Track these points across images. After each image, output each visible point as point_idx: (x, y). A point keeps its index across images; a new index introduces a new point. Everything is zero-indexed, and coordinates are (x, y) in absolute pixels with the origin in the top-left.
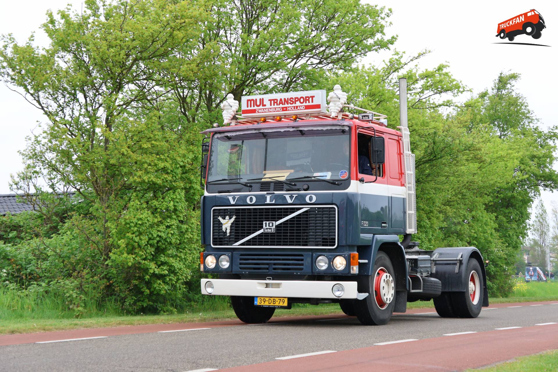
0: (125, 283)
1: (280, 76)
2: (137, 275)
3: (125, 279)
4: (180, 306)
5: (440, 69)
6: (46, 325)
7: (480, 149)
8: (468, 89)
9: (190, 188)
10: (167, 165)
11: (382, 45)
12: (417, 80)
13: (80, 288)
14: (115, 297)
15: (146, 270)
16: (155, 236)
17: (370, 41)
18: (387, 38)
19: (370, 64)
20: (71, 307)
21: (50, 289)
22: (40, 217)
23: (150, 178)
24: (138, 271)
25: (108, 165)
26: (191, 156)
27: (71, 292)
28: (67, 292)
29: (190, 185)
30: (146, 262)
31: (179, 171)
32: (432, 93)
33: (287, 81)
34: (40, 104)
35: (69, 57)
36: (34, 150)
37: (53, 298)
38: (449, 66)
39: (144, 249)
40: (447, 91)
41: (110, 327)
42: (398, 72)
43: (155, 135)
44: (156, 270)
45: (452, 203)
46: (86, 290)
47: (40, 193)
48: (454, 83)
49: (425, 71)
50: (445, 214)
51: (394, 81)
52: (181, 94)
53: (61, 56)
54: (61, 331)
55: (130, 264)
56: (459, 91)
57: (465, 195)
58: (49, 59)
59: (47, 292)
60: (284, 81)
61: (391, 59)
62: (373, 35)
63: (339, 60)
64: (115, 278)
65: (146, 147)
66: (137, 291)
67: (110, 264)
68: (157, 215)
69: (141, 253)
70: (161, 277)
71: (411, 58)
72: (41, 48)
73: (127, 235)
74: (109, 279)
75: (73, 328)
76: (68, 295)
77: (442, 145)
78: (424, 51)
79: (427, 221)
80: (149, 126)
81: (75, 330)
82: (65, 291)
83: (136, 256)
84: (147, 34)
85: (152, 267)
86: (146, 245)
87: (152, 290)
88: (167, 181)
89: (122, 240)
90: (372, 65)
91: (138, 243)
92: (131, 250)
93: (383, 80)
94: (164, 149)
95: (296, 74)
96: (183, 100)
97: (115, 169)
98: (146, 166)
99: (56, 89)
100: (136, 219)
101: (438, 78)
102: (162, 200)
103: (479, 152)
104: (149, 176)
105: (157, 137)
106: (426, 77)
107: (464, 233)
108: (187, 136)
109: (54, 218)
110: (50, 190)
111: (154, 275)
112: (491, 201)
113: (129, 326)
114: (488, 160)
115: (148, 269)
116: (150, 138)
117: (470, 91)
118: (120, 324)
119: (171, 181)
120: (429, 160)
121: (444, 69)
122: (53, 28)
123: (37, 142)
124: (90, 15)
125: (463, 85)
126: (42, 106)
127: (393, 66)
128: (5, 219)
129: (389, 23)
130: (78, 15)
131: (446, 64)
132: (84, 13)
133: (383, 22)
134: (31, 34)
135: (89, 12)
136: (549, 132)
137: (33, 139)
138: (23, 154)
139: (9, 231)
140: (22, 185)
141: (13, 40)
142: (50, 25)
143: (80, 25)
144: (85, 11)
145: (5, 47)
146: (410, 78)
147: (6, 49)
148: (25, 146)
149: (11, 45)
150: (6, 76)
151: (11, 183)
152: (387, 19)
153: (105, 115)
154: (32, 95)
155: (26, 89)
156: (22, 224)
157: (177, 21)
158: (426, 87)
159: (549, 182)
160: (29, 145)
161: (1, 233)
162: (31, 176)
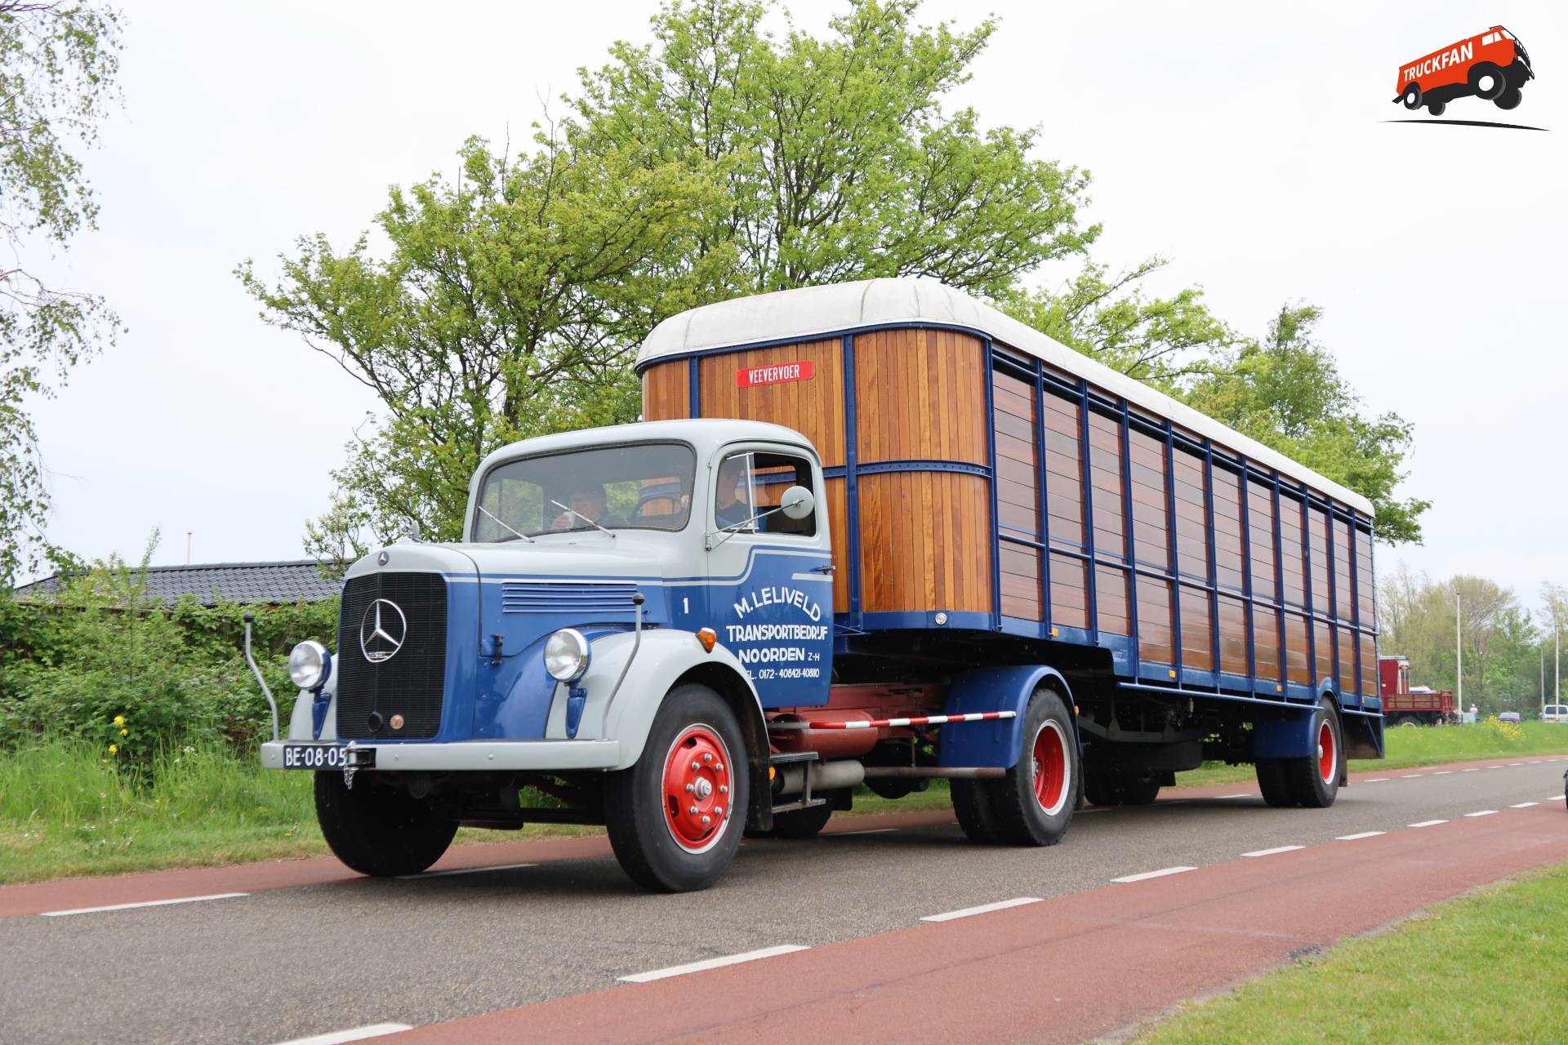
5: (1184, 298)
8: (1241, 339)
11: (1071, 244)
12: (1136, 322)
17: (1046, 239)
19: (1039, 287)
32: (1167, 347)
34: (374, 378)
35: (431, 278)
36: (362, 470)
38: (1201, 293)
40: (1197, 342)
41: (531, 839)
42: (1097, 303)
48: (1213, 326)
49: (1153, 302)
51: (1088, 322)
53: (413, 277)
56: (1223, 344)
58: (391, 284)
61: (1079, 279)
62: (1050, 226)
63: (981, 277)
71: (1125, 275)
72: (377, 261)
78: (1153, 262)
80: (597, 417)
81: (462, 845)
84: (591, 230)
90: (1043, 290)
93: (1068, 321)
99: (403, 344)
101: (1180, 317)
106: (1156, 314)
121: (1193, 299)
122: (400, 221)
123: (368, 454)
124: (475, 192)
125: (1233, 330)
126: (378, 382)
127: (1086, 293)
128: (296, 611)
129: (1083, 201)
130: (452, 194)
131: (1196, 289)
132: (463, 189)
133: (1072, 200)
134: (361, 236)
135: (474, 185)
136: (1381, 425)
137: (361, 449)
138: (340, 479)
139: (303, 635)
140: (330, 542)
141: (324, 245)
142: (395, 216)
143: (456, 215)
144: (466, 185)
145: (306, 261)
146: (1122, 315)
147: (307, 266)
148: (344, 461)
149: (317, 257)
150: (307, 319)
151: (308, 538)
152: (1080, 192)
153: (503, 397)
154: (357, 357)
155: (347, 346)
156: (328, 621)
157: (656, 203)
158: (1156, 335)
159: (1387, 527)
160: (352, 459)
161: (290, 640)
162: (347, 525)
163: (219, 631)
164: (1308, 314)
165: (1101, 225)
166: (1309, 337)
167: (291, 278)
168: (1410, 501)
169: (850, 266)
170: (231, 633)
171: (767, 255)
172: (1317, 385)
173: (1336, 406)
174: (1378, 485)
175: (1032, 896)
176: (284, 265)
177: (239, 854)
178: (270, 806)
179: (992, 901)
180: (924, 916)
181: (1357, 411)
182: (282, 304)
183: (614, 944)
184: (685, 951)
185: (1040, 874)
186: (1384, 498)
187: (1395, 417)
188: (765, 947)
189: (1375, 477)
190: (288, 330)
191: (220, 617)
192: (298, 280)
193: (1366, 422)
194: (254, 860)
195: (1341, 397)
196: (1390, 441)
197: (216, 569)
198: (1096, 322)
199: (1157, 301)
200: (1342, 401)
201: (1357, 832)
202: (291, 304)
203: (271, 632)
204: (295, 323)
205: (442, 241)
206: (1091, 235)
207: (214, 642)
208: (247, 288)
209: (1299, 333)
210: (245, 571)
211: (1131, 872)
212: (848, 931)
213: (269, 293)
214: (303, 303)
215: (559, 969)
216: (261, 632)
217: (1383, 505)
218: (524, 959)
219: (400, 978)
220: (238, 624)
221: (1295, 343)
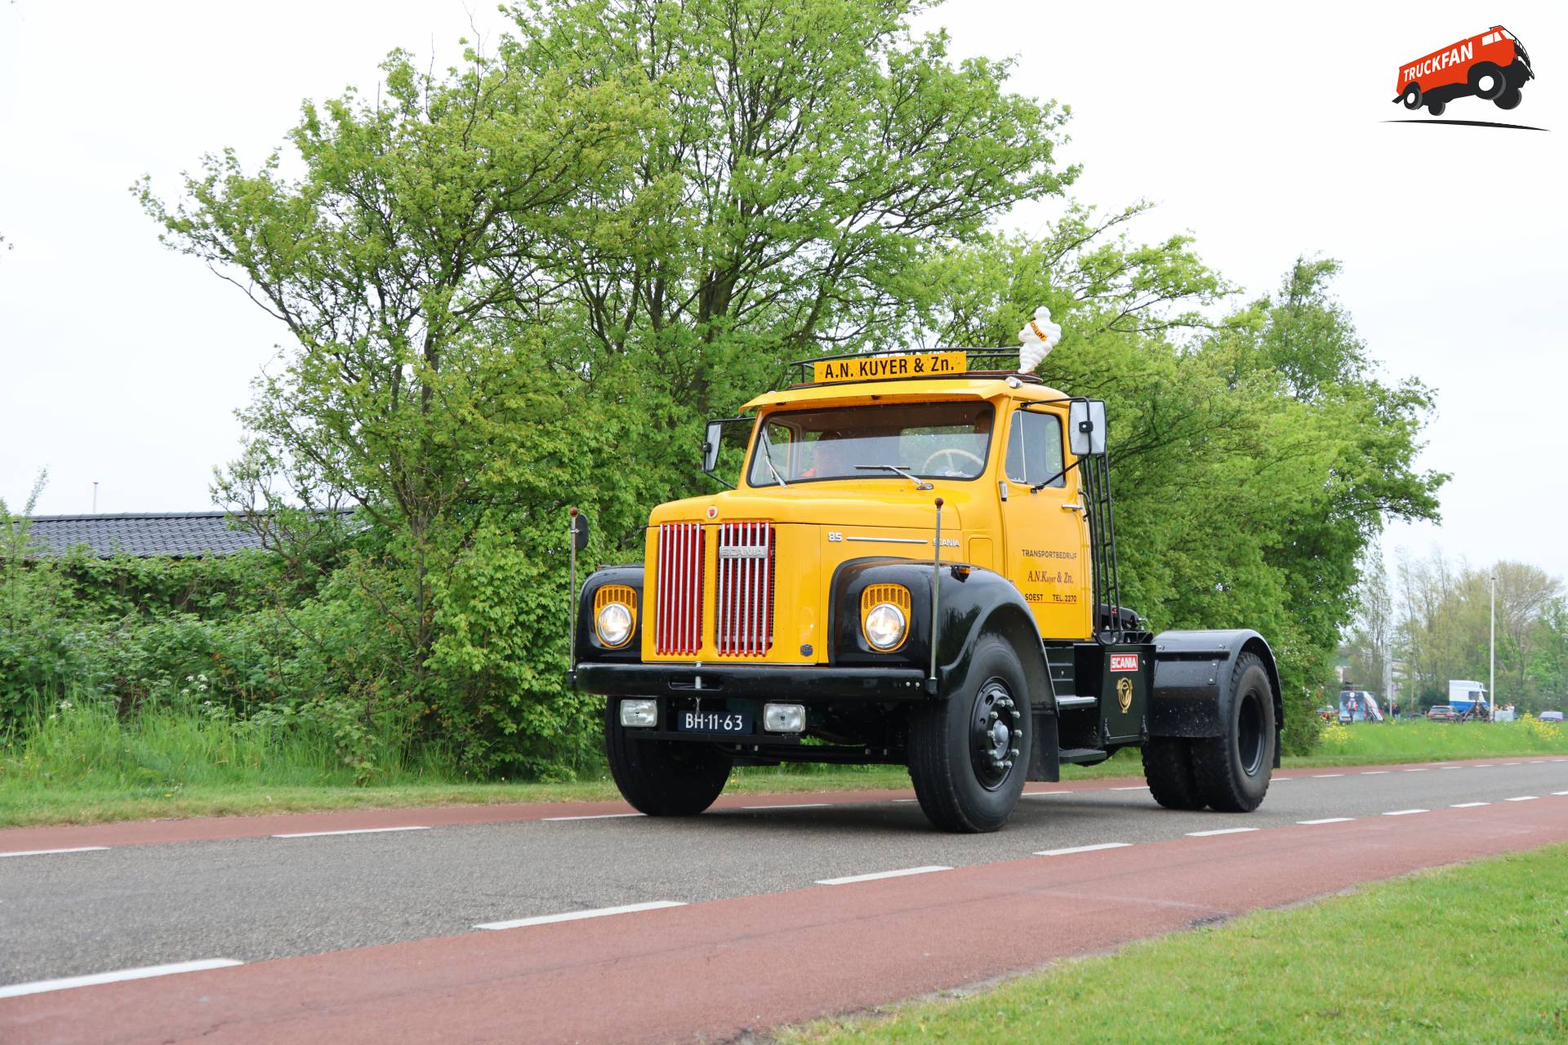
0: (464, 711)
1: (816, 251)
2: (493, 693)
3: (464, 700)
4: (586, 764)
5: (1174, 244)
6: (292, 799)
7: (1256, 427)
8: (1236, 289)
9: (611, 499)
10: (561, 445)
11: (1049, 185)
12: (1121, 269)
13: (364, 718)
14: (443, 741)
15: (513, 683)
16: (533, 606)
17: (1022, 177)
18: (1058, 169)
19: (1017, 229)
20: (347, 760)
21: (300, 721)
22: (276, 562)
23: (522, 475)
24: (493, 685)
25: (429, 447)
26: (615, 427)
27: (348, 727)
28: (339, 728)
29: (611, 494)
30: (512, 664)
31: (588, 460)
32: (1156, 297)
33: (831, 263)
34: (284, 310)
35: (347, 203)
36: (269, 409)
37: (306, 739)
38: (1193, 240)
39: (507, 635)
40: (1187, 292)
42: (1080, 248)
43: (535, 380)
44: (534, 682)
45: (1192, 545)
46: (378, 723)
47: (277, 509)
48: (1205, 275)
49: (1140, 248)
50: (1177, 569)
51: (1069, 269)
52: (594, 291)
53: (329, 202)
54: (325, 813)
55: (477, 668)
56: (1214, 294)
57: (1220, 528)
58: (304, 208)
59: (292, 727)
60: (826, 264)
61: (1061, 220)
62: (1024, 163)
63: (948, 217)
64: (442, 698)
65: (515, 406)
66: (490, 729)
67: (435, 666)
68: (536, 560)
69: (502, 643)
70: (545, 698)
71: (1110, 218)
72: (290, 183)
73: (472, 603)
74: (429, 702)
75: (351, 808)
76: (340, 733)
77: (1173, 413)
78: (1140, 204)
79: (1138, 584)
80: (523, 359)
81: (357, 810)
82: (335, 725)
83: (491, 652)
84: (522, 153)
85: (527, 675)
86: (511, 627)
87: (523, 725)
88: (560, 483)
89: (462, 616)
90: (1020, 232)
91: (495, 621)
92: (481, 636)
93: (1046, 266)
94: (556, 410)
95: (853, 247)
96: (597, 304)
97: (444, 456)
98: (513, 447)
99: (318, 275)
100: (490, 567)
101: (1169, 265)
102: (549, 527)
103: (1252, 432)
104: (521, 470)
105: (540, 383)
106: (1143, 261)
107: (1217, 611)
108: (607, 381)
109: (309, 564)
110: (300, 504)
111: (530, 694)
112: (1278, 542)
113: (476, 805)
114: (1273, 451)
115: (516, 679)
116: (524, 386)
117: (1240, 291)
118: (455, 800)
119: (569, 484)
120: (1142, 447)
121: (1184, 246)
122: (314, 139)
123: (275, 392)
124: (396, 110)
125: (1225, 280)
126: (288, 314)
127: (1069, 237)
128: (200, 565)
129: (1062, 138)
130: (369, 111)
131: (1184, 234)
132: (382, 107)
133: (1050, 136)
134: (272, 153)
135: (395, 103)
136: (1402, 391)
137: (267, 385)
138: (244, 418)
139: (209, 591)
140: (239, 491)
141: (232, 163)
142: (309, 133)
143: (373, 134)
144: (385, 102)
145: (211, 181)
146: (1106, 262)
147: (212, 185)
148: (250, 399)
149: (224, 177)
150: (210, 244)
151: (216, 486)
152: (1059, 128)
153: (424, 335)
154: (266, 287)
155: (255, 276)
156: (237, 577)
157: (591, 125)
158: (1141, 284)
159: (1403, 502)
160: (257, 397)
161: (194, 597)
162: (258, 472)
163: (115, 585)
164: (1327, 267)
165: (1080, 166)
166: (1325, 292)
168: (1429, 473)
169: (806, 200)
170: (128, 587)
171: (718, 187)
172: (1333, 344)
173: (1353, 369)
174: (1393, 453)
175: (942, 866)
176: (186, 184)
177: (110, 813)
178: (153, 767)
179: (898, 868)
180: (820, 879)
181: (1377, 375)
182: (184, 227)
183: (483, 897)
184: (555, 903)
186: (1400, 469)
187: (1417, 383)
188: (641, 902)
189: (1391, 445)
190: (190, 255)
191: (116, 570)
192: (203, 201)
193: (1386, 387)
194: (127, 818)
195: (1358, 359)
196: (1412, 409)
197: (118, 519)
198: (1077, 269)
199: (1145, 247)
200: (1361, 364)
201: (1321, 818)
202: (193, 227)
203: (172, 587)
204: (198, 248)
205: (359, 162)
206: (1069, 176)
207: (108, 597)
208: (146, 208)
209: (1315, 288)
210: (149, 522)
211: (1059, 847)
212: (734, 891)
213: (171, 211)
214: (206, 226)
215: (416, 917)
216: (161, 587)
217: (1399, 477)
218: (382, 908)
219: (244, 921)
220: (136, 577)
221: (1310, 298)
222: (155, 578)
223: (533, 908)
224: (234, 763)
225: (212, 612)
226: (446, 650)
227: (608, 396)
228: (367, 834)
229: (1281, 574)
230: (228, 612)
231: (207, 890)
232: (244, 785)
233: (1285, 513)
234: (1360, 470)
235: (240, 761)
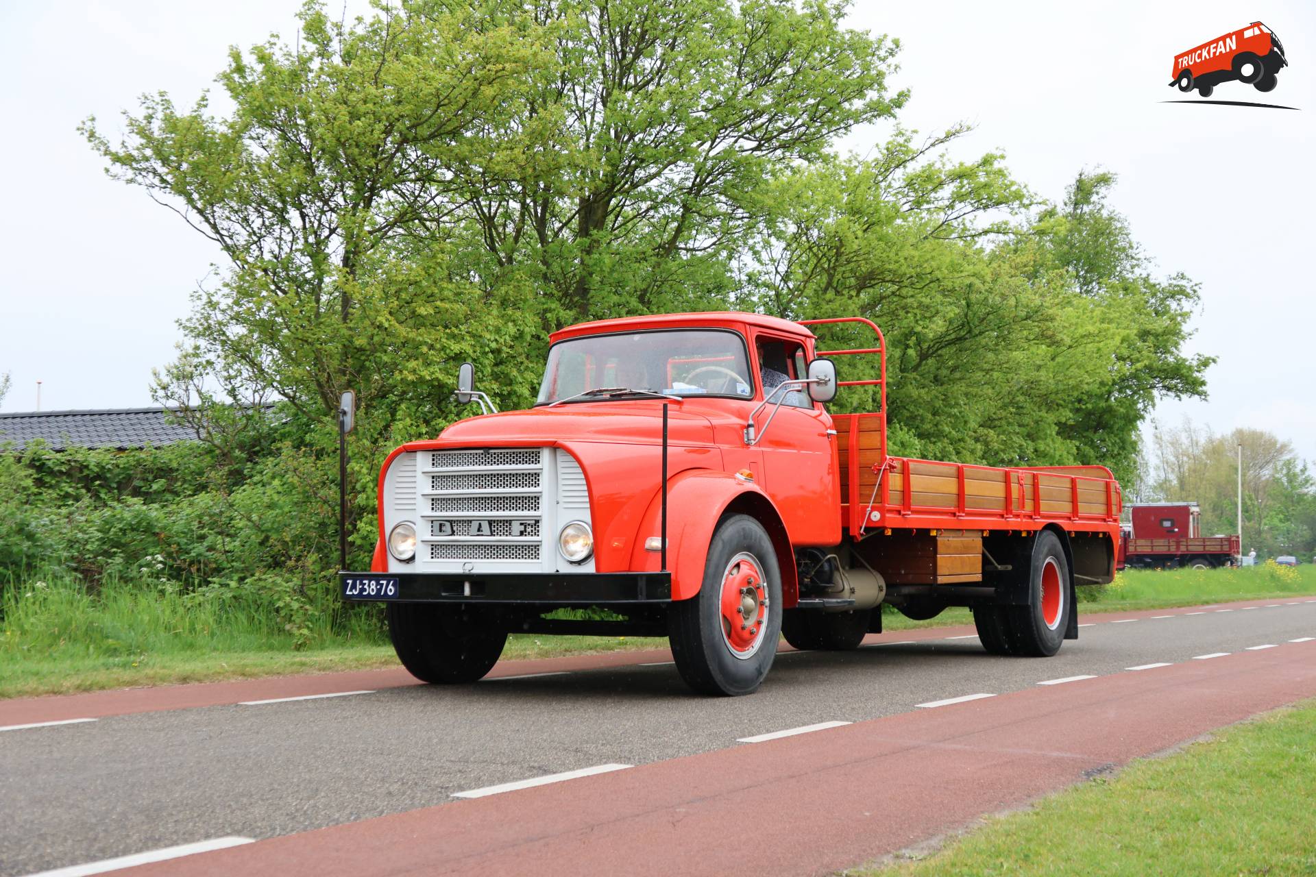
1: (680, 173)
5: (986, 161)
6: (245, 666)
7: (1052, 319)
8: (1040, 201)
9: (510, 394)
10: (466, 346)
11: (880, 110)
12: (941, 184)
13: (301, 591)
17: (858, 104)
19: (851, 151)
20: (288, 627)
21: (244, 593)
22: (210, 452)
23: (433, 373)
25: (349, 350)
26: (512, 329)
27: (288, 599)
28: (279, 599)
31: (489, 360)
32: (970, 208)
33: (693, 183)
34: (217, 232)
35: (271, 137)
36: (207, 319)
37: (248, 610)
38: (1003, 157)
40: (998, 203)
41: (368, 668)
42: (905, 167)
43: (442, 289)
45: (998, 423)
46: (311, 593)
47: (209, 405)
48: (1014, 188)
49: (957, 165)
50: (986, 444)
51: (896, 185)
52: (486, 210)
53: (255, 136)
54: (275, 678)
56: (1022, 204)
57: (1022, 407)
58: (233, 142)
59: (238, 598)
60: (688, 184)
61: (888, 143)
62: (860, 93)
63: (795, 141)
65: (425, 313)
67: (358, 542)
71: (932, 141)
72: (218, 119)
75: (298, 672)
76: (281, 604)
77: (984, 310)
78: (958, 128)
80: (431, 271)
81: (302, 675)
82: (276, 597)
84: (427, 90)
90: (854, 153)
93: (877, 183)
94: (460, 316)
95: (713, 169)
96: (488, 220)
97: (363, 358)
98: (425, 349)
99: (244, 200)
101: (982, 179)
103: (1050, 324)
104: (432, 370)
105: (446, 293)
106: (960, 177)
108: (503, 289)
109: (237, 452)
110: (229, 400)
112: (1070, 419)
114: (1068, 341)
116: (432, 295)
117: (1044, 203)
118: (386, 663)
120: (957, 339)
121: (995, 163)
122: (241, 81)
123: (212, 305)
124: (313, 54)
125: (1031, 192)
126: (221, 235)
127: (895, 157)
128: (143, 455)
129: (893, 69)
130: (290, 55)
131: (998, 153)
132: (301, 51)
133: (882, 67)
134: (201, 94)
135: (312, 47)
136: (1170, 285)
137: (205, 299)
138: (185, 328)
139: (151, 478)
140: (176, 390)
141: (167, 104)
142: (235, 76)
143: (295, 75)
144: (304, 47)
145: (149, 118)
146: (929, 178)
147: (150, 123)
148: (189, 310)
149: (160, 115)
150: (151, 175)
151: (155, 386)
152: (890, 60)
153: (341, 251)
154: (201, 212)
155: (190, 201)
156: (174, 465)
157: (488, 67)
158: (959, 197)
159: (1174, 382)
160: (196, 309)
161: (137, 483)
162: (192, 373)
163: (69, 474)
164: (1104, 180)
165: (909, 91)
166: (1103, 201)
167: (134, 135)
168: (1197, 357)
169: (671, 128)
170: (80, 475)
171: (593, 118)
172: (1111, 245)
173: (1128, 267)
174: (1167, 341)
175: (841, 720)
176: (127, 122)
177: (88, 683)
178: (118, 638)
179: (804, 724)
180: (740, 737)
181: (1149, 271)
182: (127, 160)
183: (448, 763)
184: (516, 769)
185: (849, 700)
186: (1172, 353)
187: (1183, 277)
188: (592, 765)
189: (1164, 333)
190: (133, 185)
191: (69, 461)
192: (142, 137)
193: (1157, 282)
194: (103, 688)
195: (1133, 258)
196: (1179, 300)
197: (65, 415)
198: (903, 185)
199: (961, 164)
200: (1134, 262)
201: (1146, 663)
202: (135, 160)
203: (118, 475)
204: (139, 178)
205: (282, 100)
206: (898, 103)
207: (63, 484)
208: (92, 144)
209: (1094, 198)
210: (93, 417)
211: (934, 699)
212: (669, 751)
213: (115, 147)
214: (147, 159)
215: (396, 786)
216: (108, 475)
217: (1171, 359)
218: (362, 777)
219: (243, 795)
220: (87, 467)
221: (1091, 207)
222: (103, 467)
223: (498, 775)
224: (187, 631)
225: (154, 496)
226: (369, 528)
227: (504, 303)
228: (322, 699)
229: (1072, 445)
230: (169, 496)
231: (199, 763)
232: (198, 652)
233: (1075, 394)
234: (1138, 355)
235: (192, 629)
